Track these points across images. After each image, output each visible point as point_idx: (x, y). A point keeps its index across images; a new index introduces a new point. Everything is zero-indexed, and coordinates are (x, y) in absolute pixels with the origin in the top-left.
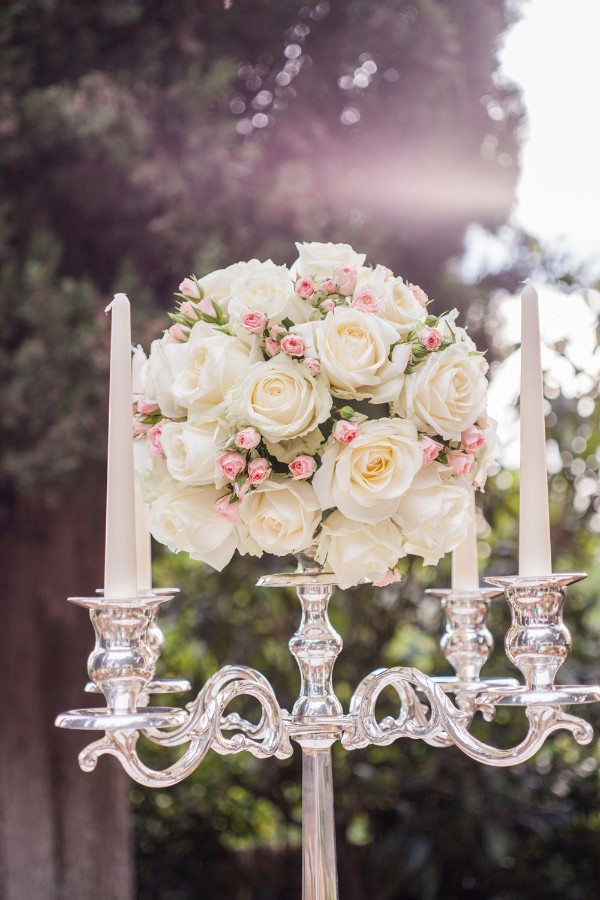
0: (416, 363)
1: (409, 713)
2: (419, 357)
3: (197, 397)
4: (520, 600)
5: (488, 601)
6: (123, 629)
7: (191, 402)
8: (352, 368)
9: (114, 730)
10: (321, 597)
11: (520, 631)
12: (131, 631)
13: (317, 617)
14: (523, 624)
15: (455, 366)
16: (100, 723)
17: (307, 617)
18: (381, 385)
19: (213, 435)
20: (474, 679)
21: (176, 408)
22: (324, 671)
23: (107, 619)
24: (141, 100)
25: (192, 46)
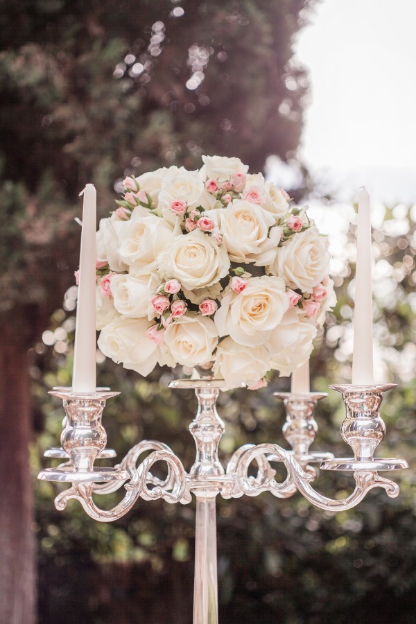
0: (285, 240)
1: (264, 475)
2: (288, 235)
3: (137, 258)
4: (352, 401)
5: (316, 401)
6: (86, 414)
7: (134, 261)
8: (244, 241)
9: (78, 482)
10: (211, 396)
11: (352, 421)
12: (91, 415)
13: (209, 409)
14: (354, 417)
15: (311, 243)
16: (69, 477)
17: (202, 409)
18: (262, 254)
19: (147, 284)
20: (304, 453)
21: (120, 264)
22: (212, 445)
23: (75, 406)
24: (61, 64)
25: (96, 30)
